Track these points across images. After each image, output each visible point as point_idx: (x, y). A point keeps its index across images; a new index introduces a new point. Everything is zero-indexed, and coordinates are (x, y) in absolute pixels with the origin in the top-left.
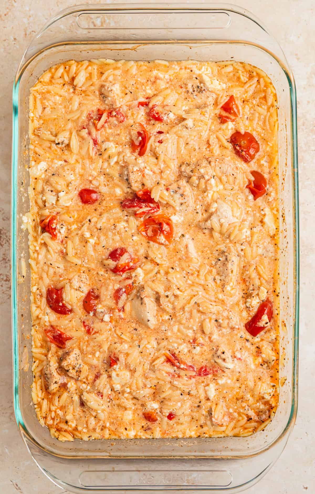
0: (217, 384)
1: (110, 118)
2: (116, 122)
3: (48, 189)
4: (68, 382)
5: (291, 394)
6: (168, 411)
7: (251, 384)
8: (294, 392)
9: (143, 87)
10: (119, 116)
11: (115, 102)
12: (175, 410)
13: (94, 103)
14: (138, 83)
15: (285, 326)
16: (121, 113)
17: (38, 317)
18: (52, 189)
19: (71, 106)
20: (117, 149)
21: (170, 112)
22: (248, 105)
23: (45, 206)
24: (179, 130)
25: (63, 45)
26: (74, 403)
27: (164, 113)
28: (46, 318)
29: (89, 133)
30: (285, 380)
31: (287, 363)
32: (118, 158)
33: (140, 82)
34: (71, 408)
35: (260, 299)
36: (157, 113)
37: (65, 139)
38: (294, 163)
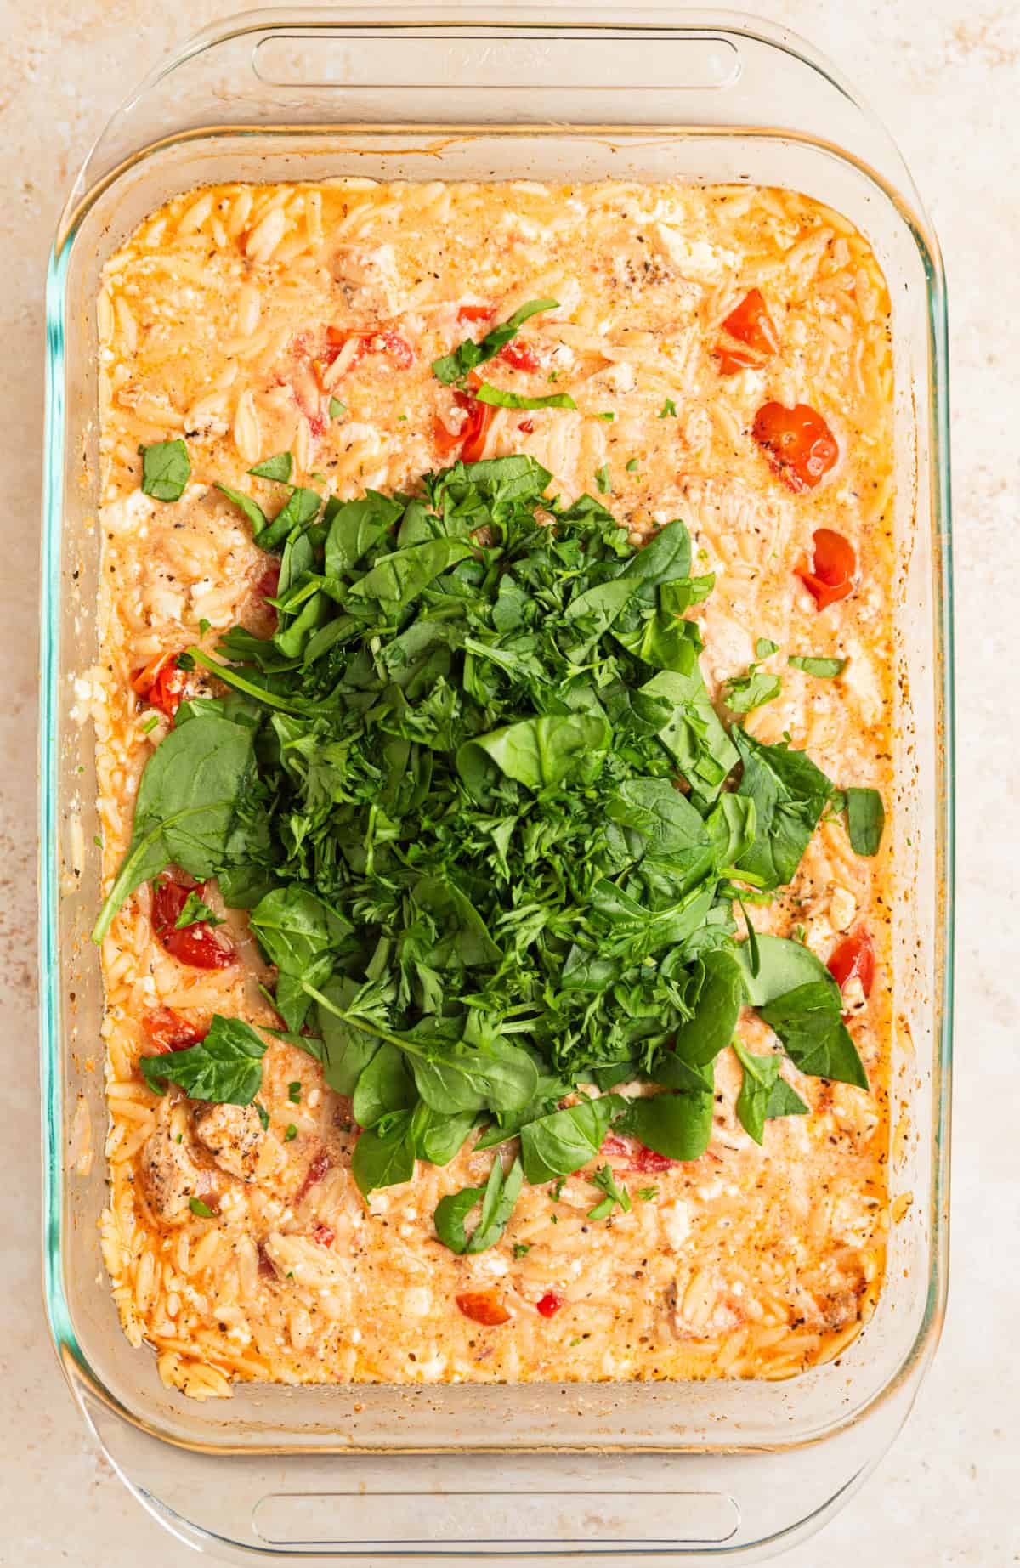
0: (698, 1200)
1: (366, 356)
2: (386, 368)
3: (159, 571)
4: (223, 1190)
5: (926, 1247)
6: (542, 1289)
7: (801, 1203)
8: (935, 1241)
9: (473, 262)
10: (397, 351)
11: (385, 302)
12: (563, 1285)
13: (310, 307)
14: (456, 250)
15: (907, 1032)
16: (400, 341)
17: (121, 981)
18: (173, 573)
19: (235, 318)
20: (386, 445)
21: (560, 345)
22: (803, 319)
23: (149, 624)
24: (586, 396)
25: (207, 136)
26: (242, 1263)
27: (542, 345)
28: (148, 984)
29: (299, 400)
30: (909, 1204)
31: (914, 1149)
32: (391, 473)
33: (464, 248)
34: (232, 1280)
35: (833, 927)
36: (521, 347)
37: (216, 419)
38: (939, 516)
